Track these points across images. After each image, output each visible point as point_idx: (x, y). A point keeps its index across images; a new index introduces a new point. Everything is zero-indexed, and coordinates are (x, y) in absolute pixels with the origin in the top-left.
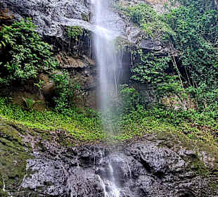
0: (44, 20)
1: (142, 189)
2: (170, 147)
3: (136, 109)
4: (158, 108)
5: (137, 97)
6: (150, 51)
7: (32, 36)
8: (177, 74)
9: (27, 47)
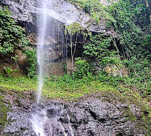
0: (18, 9)
1: (90, 131)
2: (110, 102)
3: (87, 75)
4: (102, 75)
5: (88, 66)
6: (97, 33)
7: (8, 21)
8: (116, 50)
9: (5, 29)
